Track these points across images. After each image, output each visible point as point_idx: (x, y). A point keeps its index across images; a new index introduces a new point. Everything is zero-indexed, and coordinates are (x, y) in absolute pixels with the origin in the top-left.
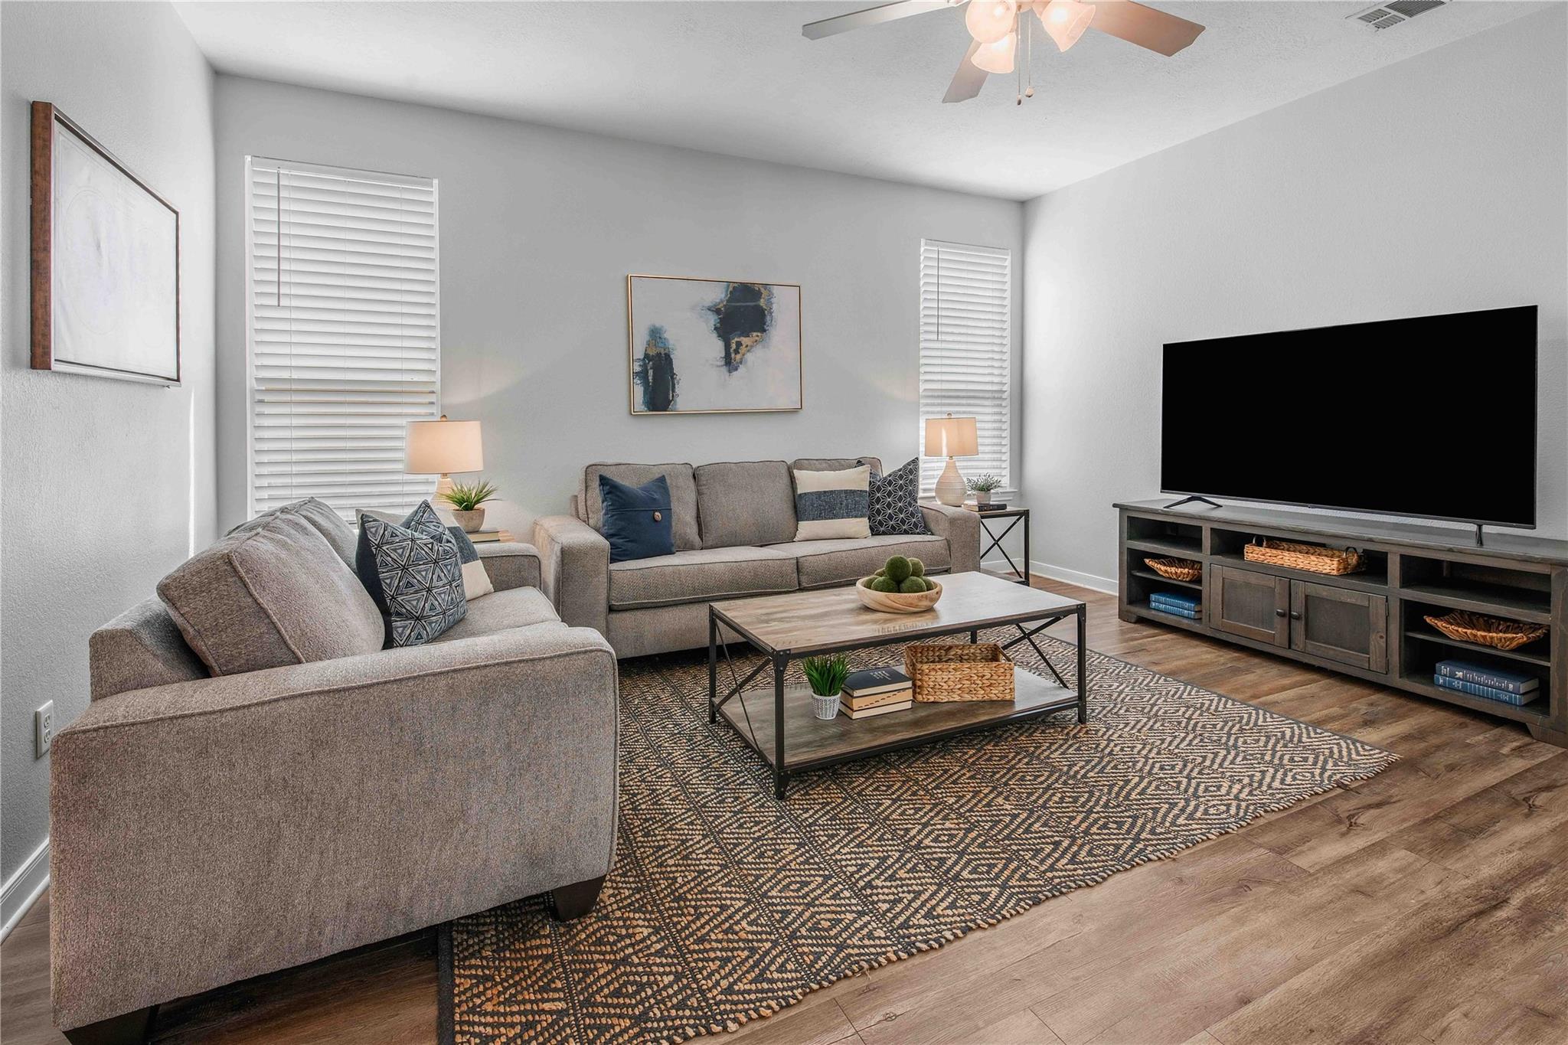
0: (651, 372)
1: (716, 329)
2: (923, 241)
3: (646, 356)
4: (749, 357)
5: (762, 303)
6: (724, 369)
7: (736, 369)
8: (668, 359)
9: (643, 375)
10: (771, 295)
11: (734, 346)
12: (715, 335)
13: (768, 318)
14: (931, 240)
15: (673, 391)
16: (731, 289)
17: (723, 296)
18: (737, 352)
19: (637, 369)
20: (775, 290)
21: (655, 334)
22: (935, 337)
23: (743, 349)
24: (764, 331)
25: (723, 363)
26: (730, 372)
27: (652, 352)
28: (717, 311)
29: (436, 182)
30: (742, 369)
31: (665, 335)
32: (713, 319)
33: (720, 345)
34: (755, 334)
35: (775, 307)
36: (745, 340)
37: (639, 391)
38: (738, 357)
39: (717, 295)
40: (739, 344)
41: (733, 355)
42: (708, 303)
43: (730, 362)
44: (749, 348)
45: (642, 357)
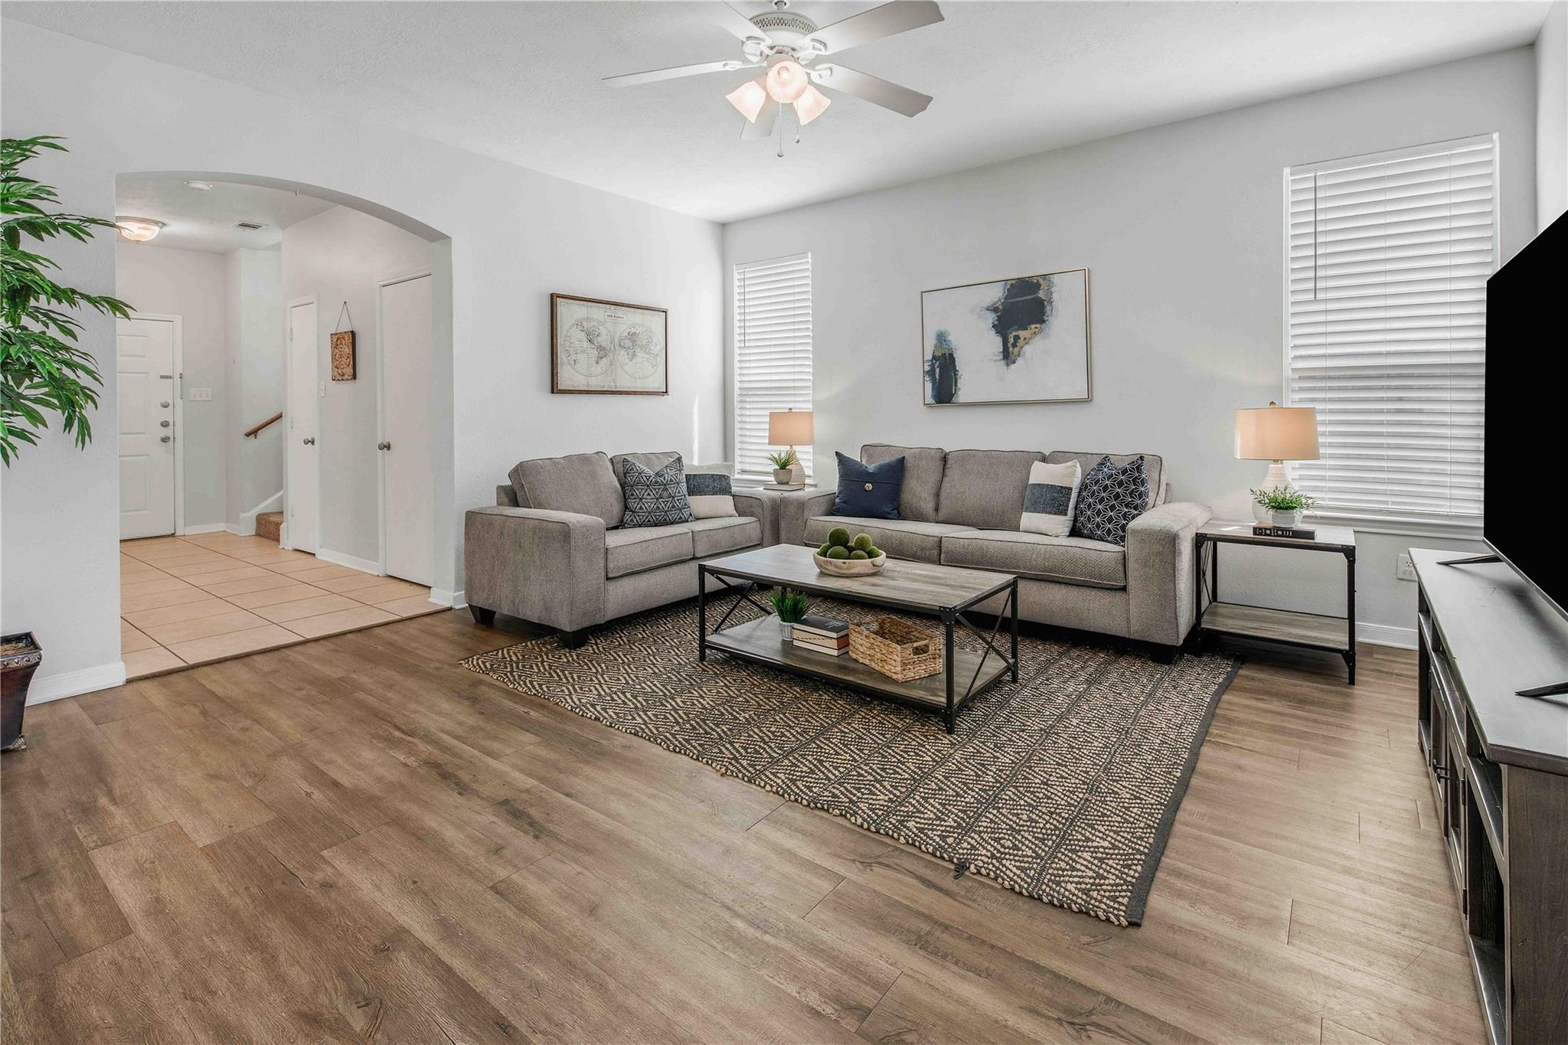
0: (937, 370)
1: (994, 326)
2: (1287, 171)
3: (934, 357)
4: (1027, 349)
5: (1041, 294)
6: (1003, 362)
7: (1014, 362)
8: (951, 356)
9: (931, 373)
10: (1050, 285)
11: (1012, 340)
12: (993, 332)
13: (1048, 308)
14: (1299, 166)
15: (956, 386)
16: (1008, 287)
17: (1000, 295)
18: (1014, 345)
19: (927, 368)
20: (1056, 279)
21: (941, 338)
22: (1311, 296)
23: (1021, 342)
24: (1043, 321)
25: (1001, 357)
26: (1008, 365)
27: (938, 354)
28: (995, 310)
29: (809, 255)
30: (1020, 361)
31: (949, 338)
32: (991, 318)
33: (998, 340)
34: (1033, 326)
35: (1055, 296)
36: (1022, 334)
37: (929, 386)
38: (1016, 350)
39: (995, 294)
40: (1017, 338)
41: (1011, 349)
42: (985, 305)
43: (1008, 356)
44: (1027, 341)
45: (930, 358)
